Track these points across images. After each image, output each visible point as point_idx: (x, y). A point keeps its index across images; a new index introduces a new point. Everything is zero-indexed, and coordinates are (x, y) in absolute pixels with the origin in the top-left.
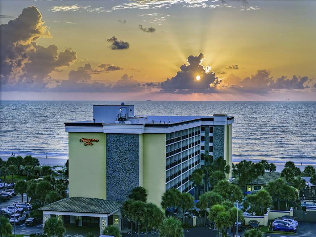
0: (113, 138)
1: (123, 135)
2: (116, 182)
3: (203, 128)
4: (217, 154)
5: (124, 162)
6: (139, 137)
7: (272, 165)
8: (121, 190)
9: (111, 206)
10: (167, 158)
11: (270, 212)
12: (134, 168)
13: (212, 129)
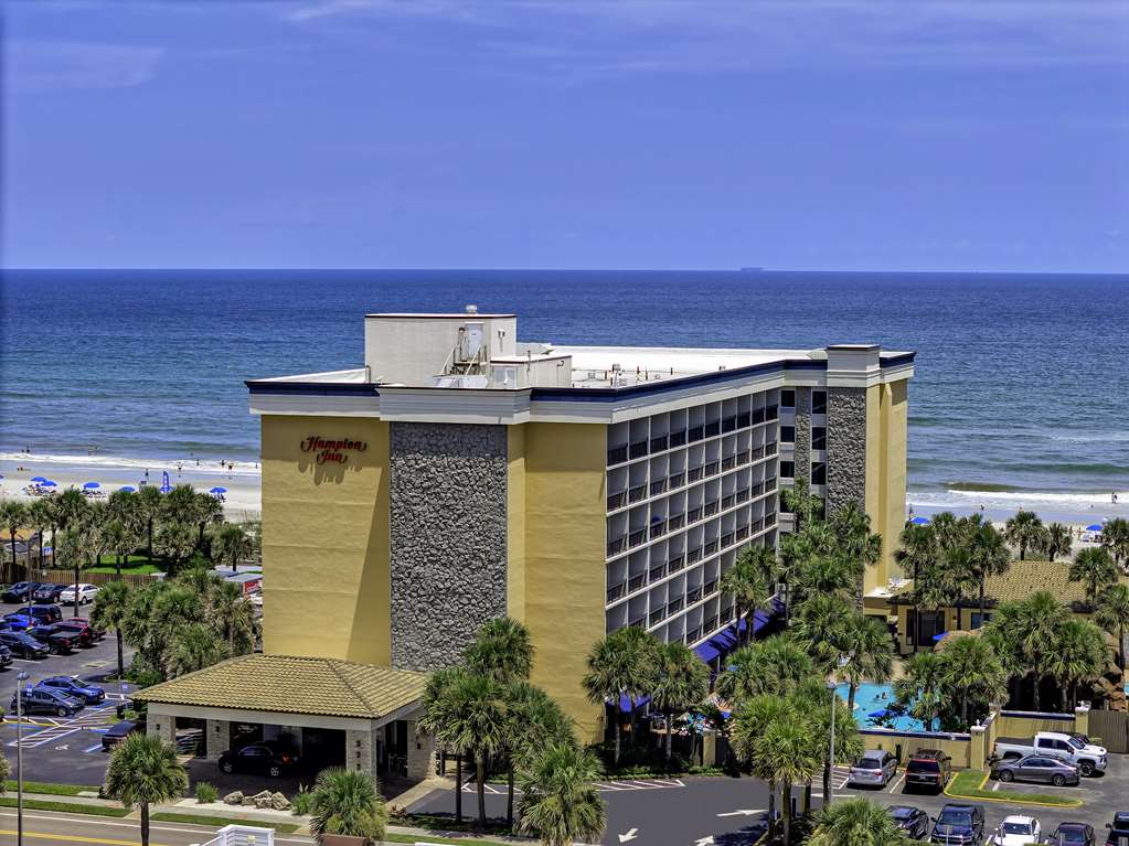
0: (417, 440)
1: (449, 428)
2: (424, 599)
3: (788, 397)
4: (838, 493)
5: (454, 529)
6: (506, 437)
7: (1057, 531)
8: (442, 628)
9: (392, 690)
10: (611, 513)
11: (1003, 715)
12: (488, 548)
13: (820, 400)
